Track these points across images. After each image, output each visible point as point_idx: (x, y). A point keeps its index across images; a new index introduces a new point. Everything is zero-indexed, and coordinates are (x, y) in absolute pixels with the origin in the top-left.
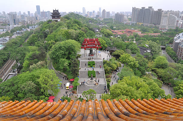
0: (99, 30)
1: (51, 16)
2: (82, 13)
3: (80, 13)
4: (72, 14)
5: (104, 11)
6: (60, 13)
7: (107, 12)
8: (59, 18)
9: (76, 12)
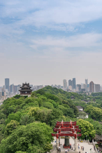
0: (83, 109)
1: (19, 91)
2: (62, 87)
3: (59, 86)
4: (48, 87)
5: (92, 83)
6: (31, 87)
7: (96, 85)
8: (30, 94)
9: (54, 85)
